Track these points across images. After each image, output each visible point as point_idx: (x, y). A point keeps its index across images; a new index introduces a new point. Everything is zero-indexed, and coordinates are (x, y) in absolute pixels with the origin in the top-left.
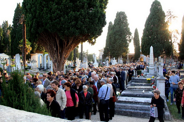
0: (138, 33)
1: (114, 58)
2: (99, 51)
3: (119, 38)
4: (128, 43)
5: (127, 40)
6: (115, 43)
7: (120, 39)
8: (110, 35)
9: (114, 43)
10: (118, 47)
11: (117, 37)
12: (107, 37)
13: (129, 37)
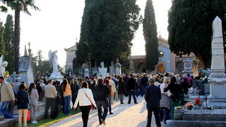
0: (153, 10)
1: (102, 64)
2: (66, 50)
3: (112, 19)
4: (132, 31)
5: (129, 24)
6: (103, 30)
7: (114, 21)
8: (91, 13)
9: (101, 30)
10: (110, 40)
11: (107, 16)
12: (83, 18)
13: (135, 18)
